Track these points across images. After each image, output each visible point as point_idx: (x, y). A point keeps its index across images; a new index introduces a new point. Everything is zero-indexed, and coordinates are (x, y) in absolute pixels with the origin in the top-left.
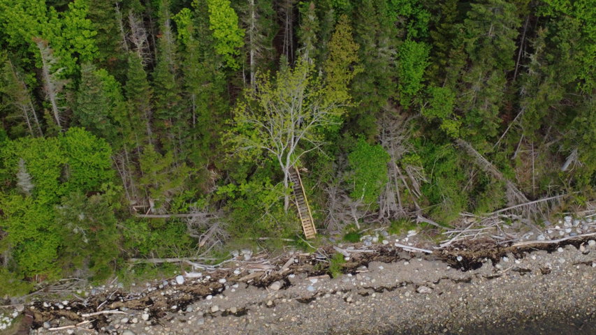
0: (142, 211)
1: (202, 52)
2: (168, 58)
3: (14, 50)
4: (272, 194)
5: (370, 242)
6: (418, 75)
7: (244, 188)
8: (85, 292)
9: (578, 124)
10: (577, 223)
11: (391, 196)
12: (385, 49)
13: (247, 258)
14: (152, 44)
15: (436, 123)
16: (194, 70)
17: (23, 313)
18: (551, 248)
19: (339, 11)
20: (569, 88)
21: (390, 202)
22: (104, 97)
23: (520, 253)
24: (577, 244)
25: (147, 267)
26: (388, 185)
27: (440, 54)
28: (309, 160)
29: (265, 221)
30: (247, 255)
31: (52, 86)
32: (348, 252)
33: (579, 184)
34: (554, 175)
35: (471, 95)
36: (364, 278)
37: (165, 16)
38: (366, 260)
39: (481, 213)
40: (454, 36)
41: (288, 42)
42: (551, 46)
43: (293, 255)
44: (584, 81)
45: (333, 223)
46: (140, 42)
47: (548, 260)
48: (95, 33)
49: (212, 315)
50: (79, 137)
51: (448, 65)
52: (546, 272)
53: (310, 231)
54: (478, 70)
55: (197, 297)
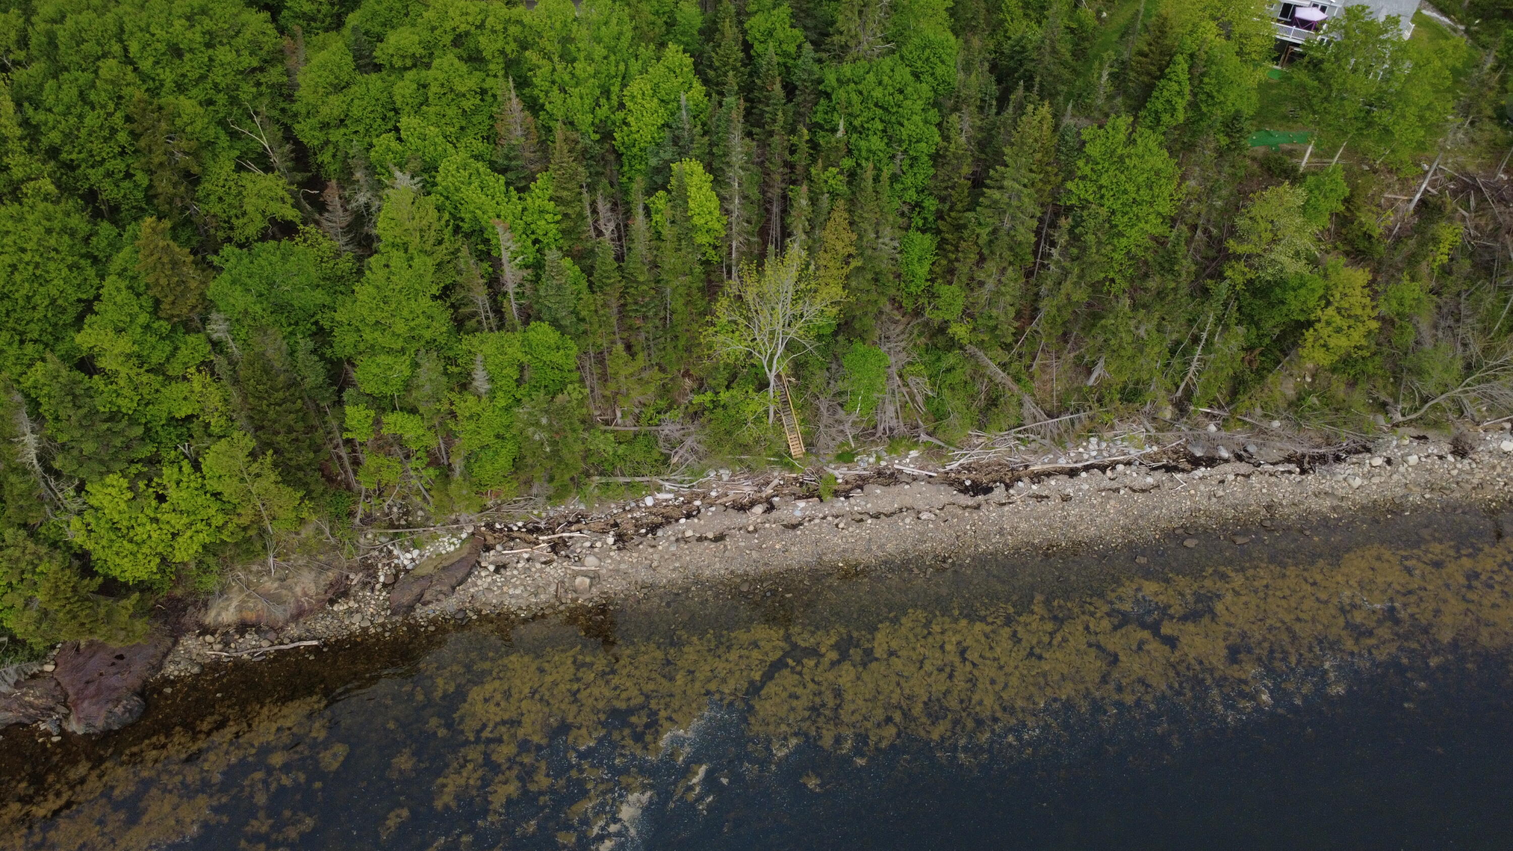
0: (607, 423)
1: (680, 240)
2: (640, 246)
3: (467, 236)
4: (754, 404)
5: (865, 464)
6: (922, 271)
7: (724, 396)
8: (542, 513)
9: (1104, 327)
10: (1104, 445)
11: (890, 410)
12: (887, 240)
13: (725, 478)
14: (623, 233)
15: (942, 329)
16: (670, 260)
17: (473, 534)
18: (1072, 473)
19: (834, 195)
20: (1096, 287)
21: (889, 417)
22: (570, 288)
23: (1037, 478)
24: (1103, 468)
25: (613, 486)
26: (888, 397)
27: (949, 247)
28: (799, 368)
29: (747, 434)
30: (725, 474)
31: (511, 275)
32: (841, 473)
33: (1107, 400)
34: (1079, 390)
35: (983, 295)
36: (858, 503)
37: (638, 201)
38: (861, 483)
39: (993, 434)
40: (965, 226)
41: (775, 231)
42: (1075, 238)
43: (777, 477)
44: (1113, 281)
45: (823, 440)
46: (609, 229)
47: (1069, 486)
48: (559, 217)
49: (686, 540)
50: (544, 332)
51: (957, 260)
52: (1066, 499)
53: (797, 449)
54: (991, 266)
55: (668, 520)
